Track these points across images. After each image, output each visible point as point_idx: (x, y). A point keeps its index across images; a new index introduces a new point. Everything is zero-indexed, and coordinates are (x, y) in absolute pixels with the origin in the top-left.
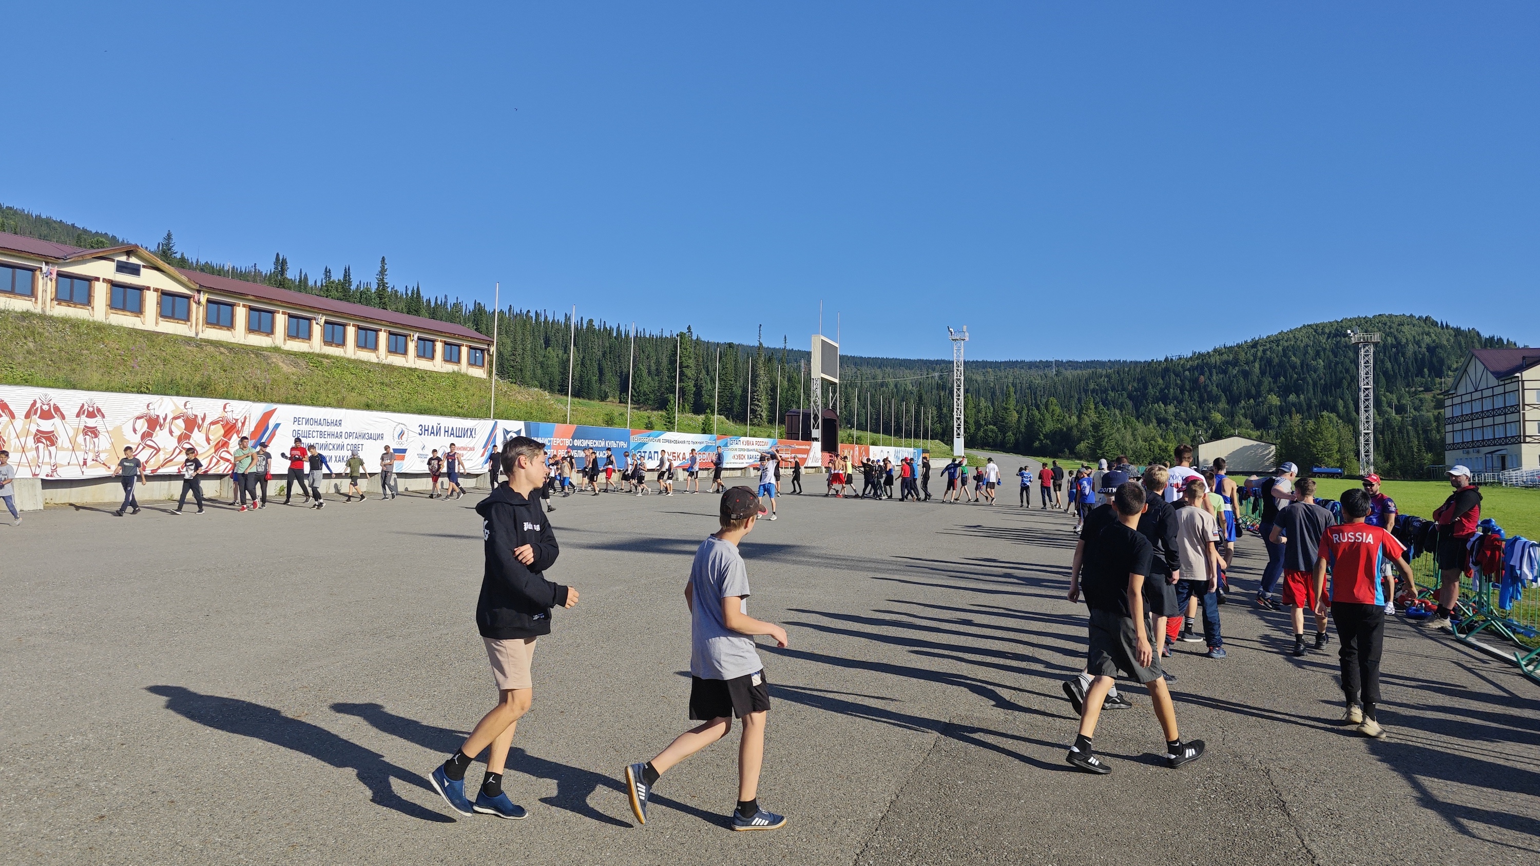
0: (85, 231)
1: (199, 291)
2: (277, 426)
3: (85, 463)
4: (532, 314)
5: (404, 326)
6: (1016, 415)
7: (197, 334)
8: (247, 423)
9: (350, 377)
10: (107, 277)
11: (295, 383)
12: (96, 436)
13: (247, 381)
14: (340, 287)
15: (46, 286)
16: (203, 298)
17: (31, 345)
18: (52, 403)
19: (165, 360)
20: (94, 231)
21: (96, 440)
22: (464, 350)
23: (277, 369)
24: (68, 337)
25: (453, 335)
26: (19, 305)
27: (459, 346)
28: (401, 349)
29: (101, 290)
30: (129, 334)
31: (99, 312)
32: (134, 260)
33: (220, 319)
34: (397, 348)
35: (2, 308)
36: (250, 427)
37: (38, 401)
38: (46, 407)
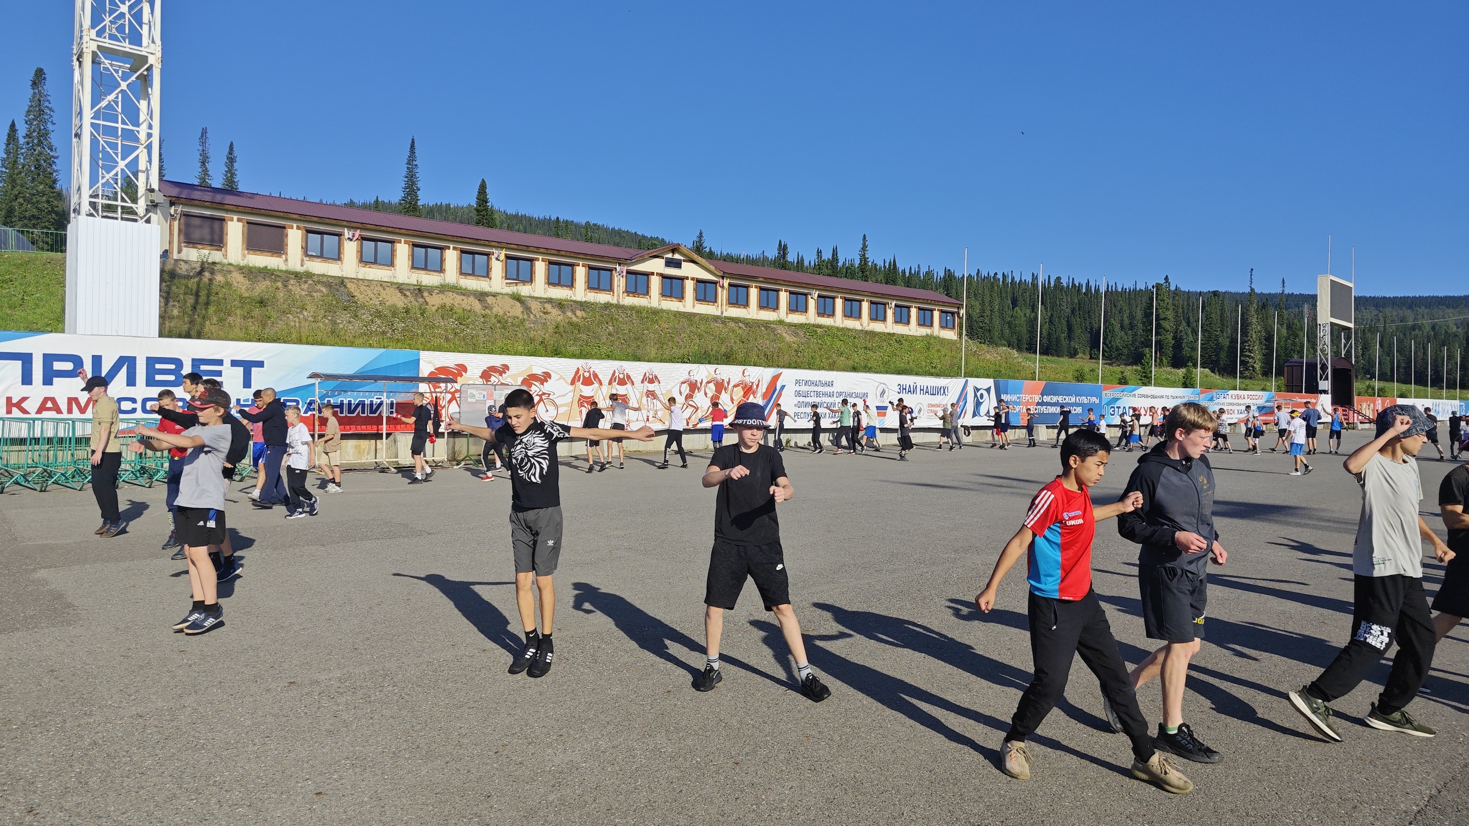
0: (644, 237)
1: (723, 278)
2: (783, 387)
3: (648, 420)
4: (1000, 276)
5: (883, 296)
7: (722, 313)
8: (760, 385)
9: (838, 344)
10: (659, 272)
11: (796, 351)
12: (655, 398)
13: (759, 350)
14: (829, 265)
15: (620, 282)
16: (726, 282)
17: (611, 328)
18: (625, 373)
19: (700, 336)
20: (649, 237)
21: (654, 401)
22: (936, 314)
23: (782, 339)
24: (634, 321)
25: (925, 301)
26: (602, 298)
27: (932, 311)
28: (881, 316)
29: (655, 282)
30: (675, 316)
31: (654, 300)
32: (677, 256)
33: (739, 299)
34: (878, 316)
35: (592, 301)
36: (763, 388)
37: (617, 371)
38: (621, 376)
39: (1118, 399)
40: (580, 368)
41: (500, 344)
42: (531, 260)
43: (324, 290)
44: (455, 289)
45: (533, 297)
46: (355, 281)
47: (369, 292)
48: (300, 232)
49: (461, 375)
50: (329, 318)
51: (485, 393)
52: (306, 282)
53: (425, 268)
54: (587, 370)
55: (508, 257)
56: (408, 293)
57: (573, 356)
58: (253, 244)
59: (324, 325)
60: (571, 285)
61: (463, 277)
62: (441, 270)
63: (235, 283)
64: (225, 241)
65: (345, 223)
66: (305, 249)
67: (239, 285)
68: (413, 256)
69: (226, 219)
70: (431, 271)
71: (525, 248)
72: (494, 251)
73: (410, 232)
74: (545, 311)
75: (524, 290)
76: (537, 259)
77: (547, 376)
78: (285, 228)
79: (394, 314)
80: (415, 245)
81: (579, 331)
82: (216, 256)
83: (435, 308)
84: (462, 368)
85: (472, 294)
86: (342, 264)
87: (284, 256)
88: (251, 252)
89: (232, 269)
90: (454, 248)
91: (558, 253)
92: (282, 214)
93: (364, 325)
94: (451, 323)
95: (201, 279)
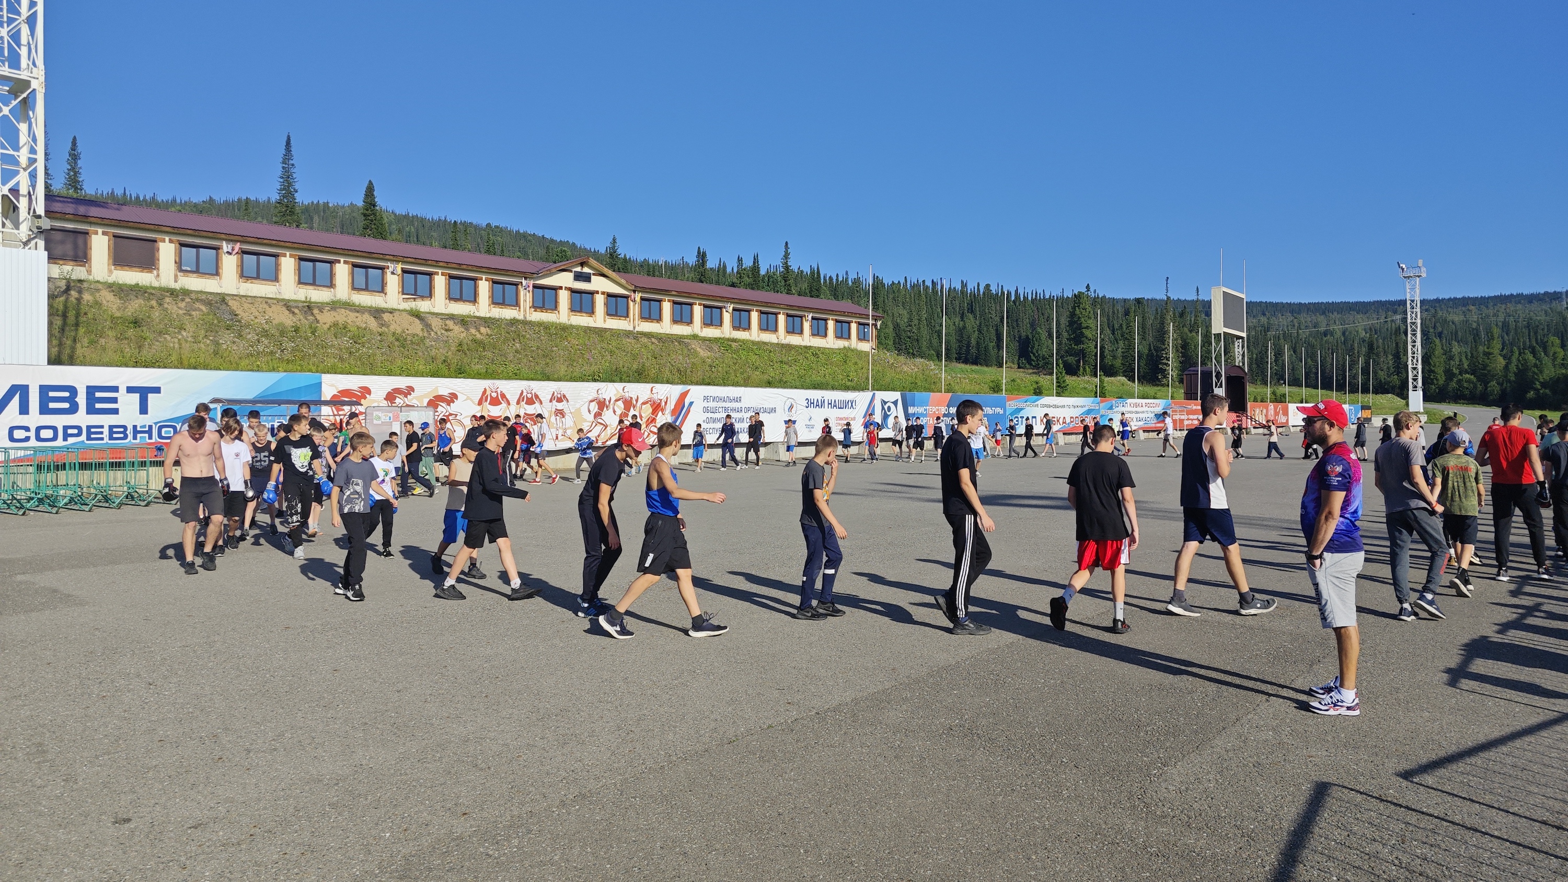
0: (552, 241)
1: (634, 291)
2: (691, 403)
3: (557, 438)
5: (800, 308)
6: (1501, 362)
7: (634, 328)
8: (668, 402)
9: (754, 358)
10: (568, 286)
11: (710, 366)
12: (564, 417)
13: (672, 365)
14: (750, 273)
15: (526, 297)
16: (638, 296)
17: (518, 345)
18: (533, 392)
19: (611, 352)
20: (558, 240)
21: (563, 419)
22: (854, 326)
23: (696, 354)
24: (542, 338)
25: (843, 313)
26: (508, 313)
27: (849, 323)
28: (797, 329)
29: (564, 296)
30: (585, 332)
31: (563, 315)
32: (586, 270)
33: (651, 313)
34: (794, 329)
35: (497, 317)
36: (671, 405)
37: (525, 391)
38: (530, 396)
39: (1022, 409)
40: (487, 388)
41: (399, 363)
42: (430, 274)
43: (203, 308)
44: (348, 306)
45: (433, 314)
46: (237, 298)
47: (253, 310)
48: (173, 245)
49: (365, 398)
50: (211, 338)
51: (391, 415)
52: (183, 300)
53: (314, 284)
54: (494, 390)
55: (404, 271)
56: (296, 311)
57: (478, 376)
58: (119, 259)
59: (206, 345)
60: (474, 300)
61: (355, 292)
62: (332, 285)
63: (105, 302)
64: (89, 257)
65: (223, 236)
66: (179, 264)
67: (109, 304)
68: (299, 271)
69: (90, 232)
70: (320, 286)
71: (423, 262)
72: (389, 264)
73: (296, 245)
74: (447, 328)
75: (423, 306)
76: (437, 273)
77: (453, 397)
78: (155, 241)
79: (282, 333)
80: (302, 259)
81: (484, 348)
82: (79, 272)
83: (327, 326)
84: (366, 391)
85: (366, 311)
86: (220, 279)
87: (155, 272)
88: (118, 268)
89: (100, 286)
90: (345, 262)
91: (459, 266)
92: (152, 227)
93: (250, 346)
94: (345, 341)
95: (67, 299)
